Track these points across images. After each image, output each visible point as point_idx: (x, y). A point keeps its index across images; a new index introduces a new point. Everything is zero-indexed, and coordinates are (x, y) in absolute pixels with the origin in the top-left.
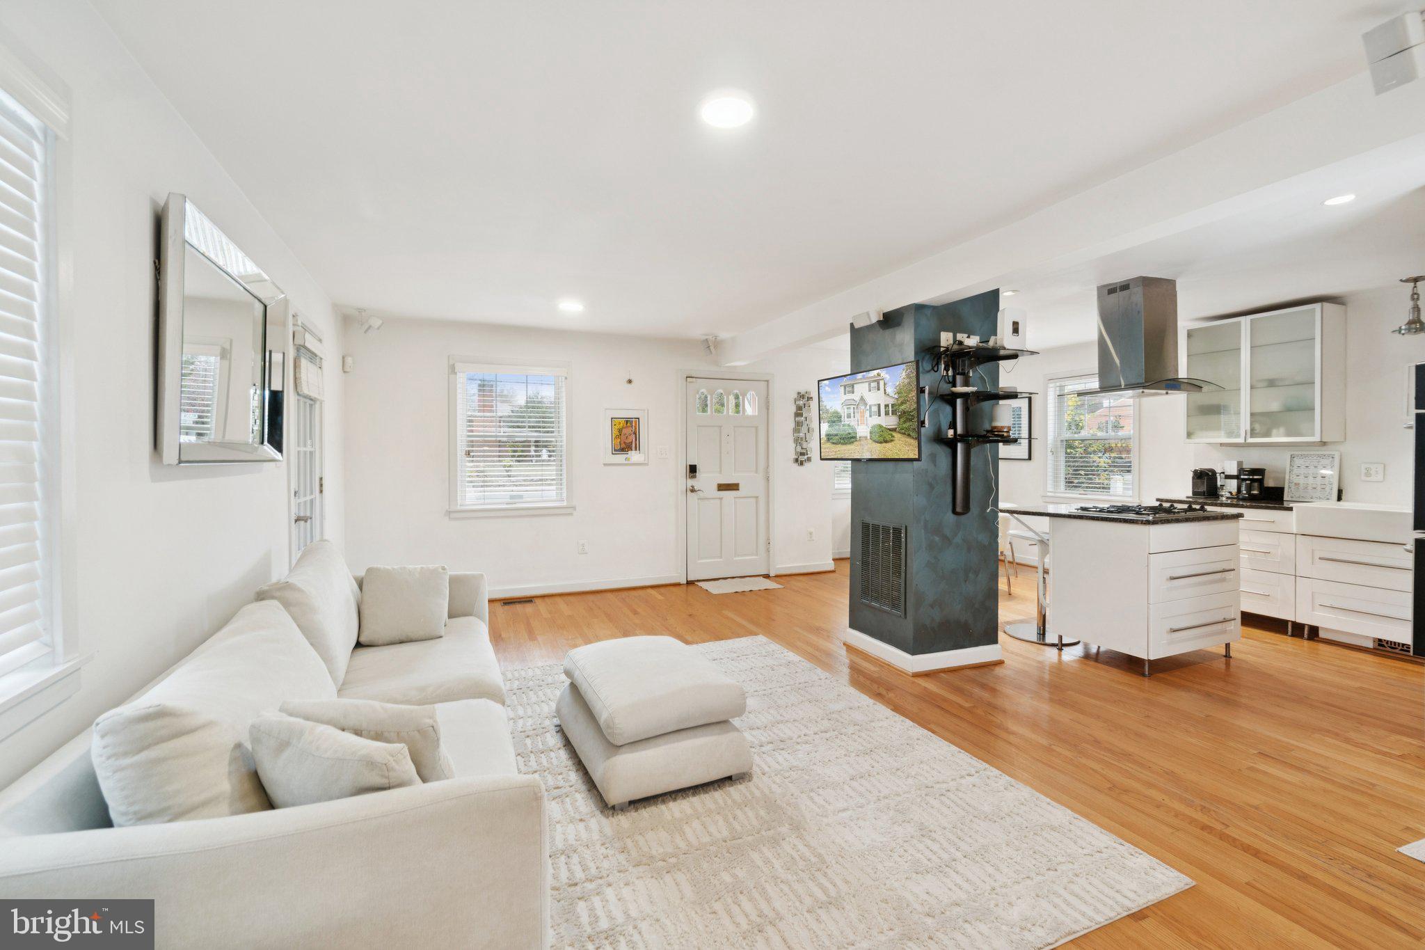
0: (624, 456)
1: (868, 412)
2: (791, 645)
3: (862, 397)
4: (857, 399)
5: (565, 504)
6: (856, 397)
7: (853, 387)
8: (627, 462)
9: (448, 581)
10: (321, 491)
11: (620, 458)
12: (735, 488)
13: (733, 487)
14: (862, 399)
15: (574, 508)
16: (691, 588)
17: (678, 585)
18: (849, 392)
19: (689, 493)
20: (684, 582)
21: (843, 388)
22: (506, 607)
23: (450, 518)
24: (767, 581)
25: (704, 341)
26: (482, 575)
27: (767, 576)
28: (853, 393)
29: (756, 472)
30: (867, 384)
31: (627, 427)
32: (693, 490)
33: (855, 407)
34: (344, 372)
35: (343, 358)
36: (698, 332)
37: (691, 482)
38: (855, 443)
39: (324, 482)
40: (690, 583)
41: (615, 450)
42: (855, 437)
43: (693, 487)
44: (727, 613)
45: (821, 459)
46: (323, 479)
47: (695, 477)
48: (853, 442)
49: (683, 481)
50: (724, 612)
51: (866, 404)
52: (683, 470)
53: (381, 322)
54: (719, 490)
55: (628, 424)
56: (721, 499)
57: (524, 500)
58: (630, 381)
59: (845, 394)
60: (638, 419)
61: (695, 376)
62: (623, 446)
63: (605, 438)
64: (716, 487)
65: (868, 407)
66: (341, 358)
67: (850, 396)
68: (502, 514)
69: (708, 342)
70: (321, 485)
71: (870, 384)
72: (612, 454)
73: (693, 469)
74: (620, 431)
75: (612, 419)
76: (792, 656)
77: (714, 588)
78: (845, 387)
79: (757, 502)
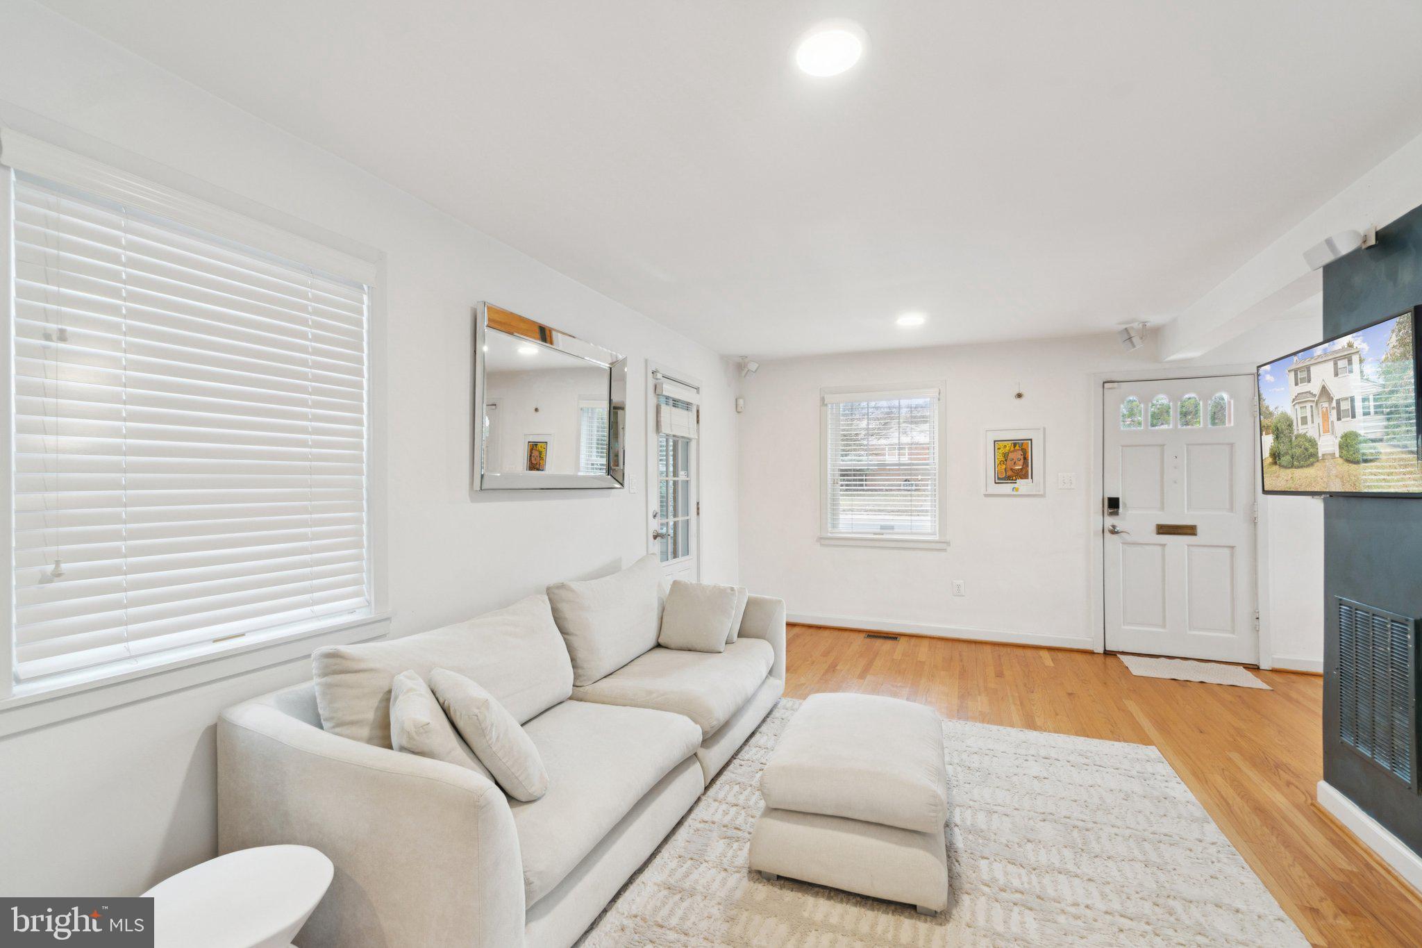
0: (1013, 485)
1: (1335, 411)
2: (1196, 775)
3: (1324, 387)
4: (1316, 391)
5: (937, 539)
6: (1315, 387)
7: (1309, 371)
8: (1015, 493)
9: (746, 601)
10: (698, 514)
11: (1007, 488)
12: (1189, 531)
13: (1190, 530)
14: (1324, 390)
15: (948, 543)
16: (1110, 660)
17: (1091, 653)
18: (1303, 380)
19: (1107, 534)
20: (1101, 651)
21: (1292, 374)
22: (868, 640)
23: (821, 544)
24: (1249, 674)
25: (1121, 332)
26: (780, 601)
27: (1254, 668)
28: (1309, 381)
29: (1231, 509)
30: (1331, 364)
31: (1015, 451)
32: (1114, 531)
33: (1314, 405)
34: (738, 412)
35: (736, 400)
36: (1111, 321)
37: (1110, 521)
38: (1316, 465)
39: (700, 506)
40: (1107, 653)
41: (999, 479)
42: (1314, 455)
43: (1114, 527)
44: (1132, 706)
45: (1265, 492)
46: (700, 503)
47: (1116, 514)
48: (1312, 464)
49: (1096, 517)
50: (1126, 702)
51: (1330, 399)
52: (1096, 504)
53: (757, 365)
54: (1159, 533)
55: (1017, 447)
56: (1163, 545)
57: (896, 531)
58: (1019, 396)
59: (1296, 384)
60: (1031, 440)
61: (1118, 379)
62: (1010, 473)
63: (986, 463)
64: (1154, 528)
65: (1334, 404)
66: (734, 401)
67: (1304, 387)
68: (893, 544)
69: (1128, 333)
70: (698, 509)
71: (1336, 364)
72: (996, 483)
73: (1114, 504)
74: (1006, 455)
75: (995, 441)
76: (1181, 791)
77: (1138, 667)
78: (1296, 371)
79: (1232, 555)
